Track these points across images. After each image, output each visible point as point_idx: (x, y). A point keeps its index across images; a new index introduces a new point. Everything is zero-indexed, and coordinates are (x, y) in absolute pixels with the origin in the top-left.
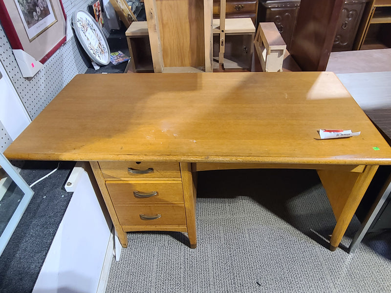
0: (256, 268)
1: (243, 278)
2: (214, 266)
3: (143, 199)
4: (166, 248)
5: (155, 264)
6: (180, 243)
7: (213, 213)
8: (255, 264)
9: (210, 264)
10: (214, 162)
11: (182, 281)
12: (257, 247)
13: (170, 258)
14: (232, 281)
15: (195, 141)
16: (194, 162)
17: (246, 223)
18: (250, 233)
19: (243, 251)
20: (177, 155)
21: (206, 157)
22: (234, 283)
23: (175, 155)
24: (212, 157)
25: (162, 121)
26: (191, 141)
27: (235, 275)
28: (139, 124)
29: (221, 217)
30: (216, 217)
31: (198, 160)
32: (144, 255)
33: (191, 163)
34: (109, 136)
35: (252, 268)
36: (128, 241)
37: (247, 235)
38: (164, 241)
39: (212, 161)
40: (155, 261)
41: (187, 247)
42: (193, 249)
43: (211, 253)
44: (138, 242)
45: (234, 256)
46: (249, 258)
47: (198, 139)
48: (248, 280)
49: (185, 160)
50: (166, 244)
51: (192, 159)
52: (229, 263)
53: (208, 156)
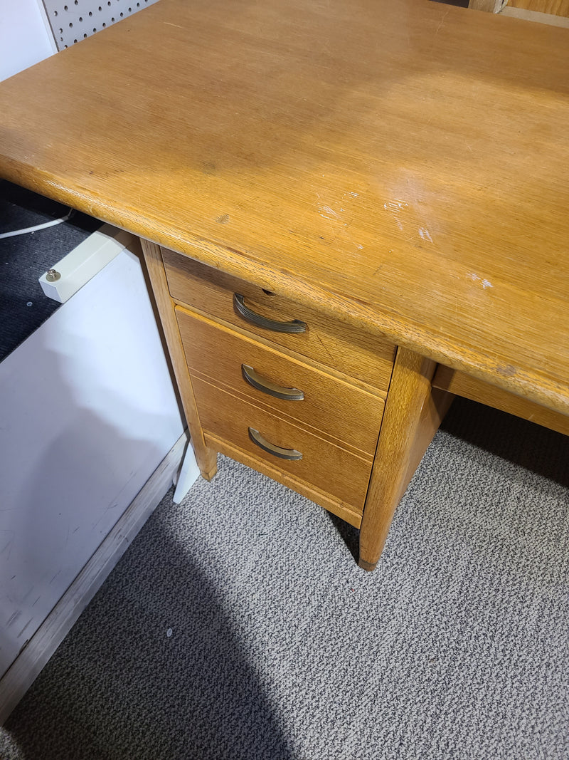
0: (515, 724)
1: (464, 732)
2: (397, 648)
3: (262, 394)
4: (298, 532)
5: (253, 557)
6: (338, 537)
7: (462, 500)
8: (518, 711)
9: (389, 638)
10: (530, 396)
11: (297, 639)
12: (548, 665)
13: (296, 562)
14: (429, 720)
15: (487, 283)
16: (446, 363)
17: (548, 578)
18: (547, 612)
19: (500, 655)
20: (394, 315)
21: (504, 366)
22: (431, 731)
23: (386, 313)
24: (532, 376)
25: (403, 169)
26: (474, 277)
27: (445, 708)
28: (323, 156)
29: (478, 520)
30: (464, 515)
31: (468, 367)
32: (238, 520)
33: (438, 365)
34: (210, 167)
35: (504, 717)
36: (220, 467)
37: (534, 615)
38: (302, 510)
39: (521, 392)
40: (257, 549)
41: (349, 555)
42: (362, 571)
43: (405, 607)
44: (240, 480)
45: (466, 651)
46: (509, 682)
47: (503, 279)
48: (476, 746)
49: (415, 344)
50: (303, 520)
51: (445, 350)
52: (443, 665)
53: (513, 365)
